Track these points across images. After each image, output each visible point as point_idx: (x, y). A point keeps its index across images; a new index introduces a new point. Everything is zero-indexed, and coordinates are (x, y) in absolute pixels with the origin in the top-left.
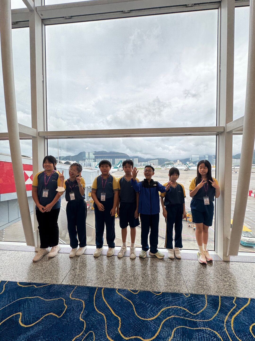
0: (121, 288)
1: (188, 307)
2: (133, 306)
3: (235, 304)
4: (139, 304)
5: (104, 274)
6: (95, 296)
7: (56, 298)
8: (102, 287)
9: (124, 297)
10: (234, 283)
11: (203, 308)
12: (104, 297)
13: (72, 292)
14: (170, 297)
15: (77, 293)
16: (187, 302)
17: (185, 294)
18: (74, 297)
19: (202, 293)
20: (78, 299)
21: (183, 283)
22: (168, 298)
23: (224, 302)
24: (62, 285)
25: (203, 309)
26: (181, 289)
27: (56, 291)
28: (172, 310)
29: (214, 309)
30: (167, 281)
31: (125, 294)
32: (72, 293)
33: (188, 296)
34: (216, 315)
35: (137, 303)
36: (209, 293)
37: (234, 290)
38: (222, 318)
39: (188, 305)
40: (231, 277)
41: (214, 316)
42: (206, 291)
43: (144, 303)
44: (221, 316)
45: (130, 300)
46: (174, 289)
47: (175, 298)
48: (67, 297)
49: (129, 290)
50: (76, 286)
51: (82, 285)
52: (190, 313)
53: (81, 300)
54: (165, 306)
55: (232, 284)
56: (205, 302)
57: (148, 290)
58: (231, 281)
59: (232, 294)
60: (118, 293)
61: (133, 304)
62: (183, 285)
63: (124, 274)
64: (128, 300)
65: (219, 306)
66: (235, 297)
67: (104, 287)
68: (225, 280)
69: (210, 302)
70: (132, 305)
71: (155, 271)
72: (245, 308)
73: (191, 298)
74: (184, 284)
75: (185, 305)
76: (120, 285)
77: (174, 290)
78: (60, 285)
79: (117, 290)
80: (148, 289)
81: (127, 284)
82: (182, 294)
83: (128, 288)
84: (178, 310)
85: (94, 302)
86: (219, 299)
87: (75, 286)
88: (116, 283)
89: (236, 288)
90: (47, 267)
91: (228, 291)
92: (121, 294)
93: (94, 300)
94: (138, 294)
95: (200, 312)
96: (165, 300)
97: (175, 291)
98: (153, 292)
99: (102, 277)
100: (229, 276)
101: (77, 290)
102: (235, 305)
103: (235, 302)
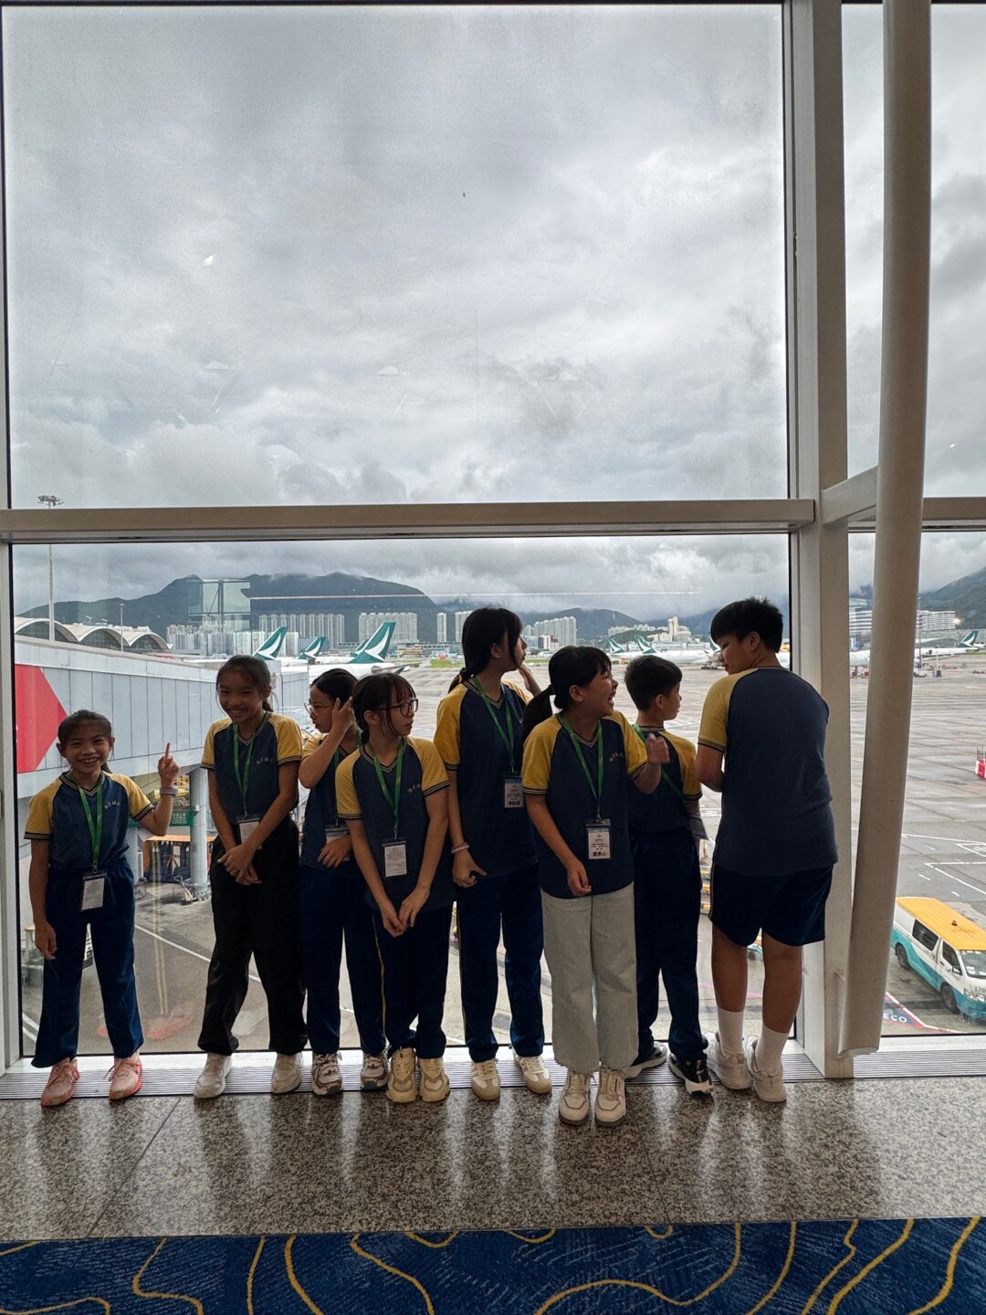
0: (372, 1230)
1: (662, 1281)
2: (426, 1296)
3: (851, 1246)
4: (450, 1287)
5: (294, 1178)
6: (251, 1275)
7: (66, 1301)
8: (288, 1232)
9: (386, 1267)
10: (857, 1168)
11: (723, 1275)
12: (295, 1273)
13: (143, 1268)
14: (589, 1246)
15: (166, 1270)
16: (658, 1258)
17: (653, 1229)
18: (155, 1287)
19: (724, 1219)
20: (172, 1296)
21: (649, 1182)
22: (581, 1249)
23: (808, 1244)
24: (91, 1242)
25: (722, 1279)
26: (638, 1210)
27: (63, 1271)
28: (594, 1298)
29: (764, 1276)
30: (580, 1181)
31: (392, 1255)
32: (141, 1271)
33: (663, 1237)
34: (769, 1296)
35: (443, 1286)
36: (752, 1216)
37: (853, 1192)
38: (793, 1305)
39: (659, 1270)
40: (850, 1144)
41: (763, 1303)
42: (741, 1210)
43: (474, 1282)
44: (791, 1301)
45: (412, 1276)
46: (607, 1213)
47: (611, 1248)
48: (117, 1290)
49: (411, 1236)
50: (164, 1241)
51: (190, 1234)
52: (666, 1302)
53: (185, 1297)
54: (566, 1285)
55: (849, 1169)
56: (729, 1254)
57: (494, 1226)
58: (848, 1158)
59: (843, 1208)
60: (361, 1253)
61: (424, 1292)
62: (647, 1194)
63: (391, 1167)
64: (403, 1275)
65: (784, 1264)
66: (856, 1221)
67: (295, 1231)
68: (823, 1157)
69: (752, 1250)
70: (422, 1296)
71: (530, 1143)
72: (886, 1260)
73: (678, 1242)
74: (653, 1188)
75: (649, 1271)
76: (367, 1217)
77: (605, 1217)
78: (82, 1242)
79: (355, 1241)
80: (494, 1223)
81: (404, 1209)
82: (638, 1230)
83: (407, 1228)
84: (616, 1296)
85: (249, 1300)
86: (789, 1235)
87: (158, 1239)
88: (353, 1212)
89: (862, 1184)
90: (15, 1169)
91: (829, 1200)
92: (374, 1254)
93: (250, 1291)
94: (448, 1248)
95: (706, 1293)
96: (567, 1259)
97: (613, 1220)
98: (514, 1234)
99: (286, 1192)
100: (843, 1137)
101: (166, 1259)
102: (849, 1251)
103: (850, 1239)
